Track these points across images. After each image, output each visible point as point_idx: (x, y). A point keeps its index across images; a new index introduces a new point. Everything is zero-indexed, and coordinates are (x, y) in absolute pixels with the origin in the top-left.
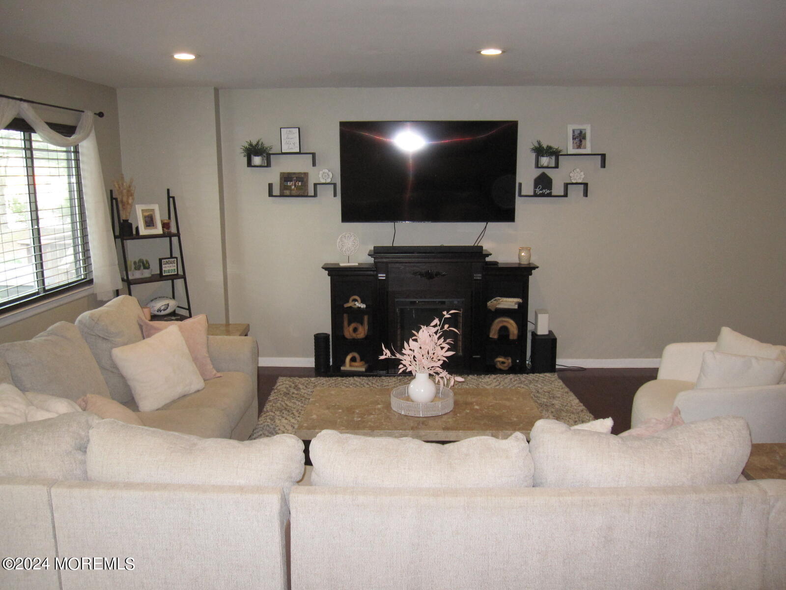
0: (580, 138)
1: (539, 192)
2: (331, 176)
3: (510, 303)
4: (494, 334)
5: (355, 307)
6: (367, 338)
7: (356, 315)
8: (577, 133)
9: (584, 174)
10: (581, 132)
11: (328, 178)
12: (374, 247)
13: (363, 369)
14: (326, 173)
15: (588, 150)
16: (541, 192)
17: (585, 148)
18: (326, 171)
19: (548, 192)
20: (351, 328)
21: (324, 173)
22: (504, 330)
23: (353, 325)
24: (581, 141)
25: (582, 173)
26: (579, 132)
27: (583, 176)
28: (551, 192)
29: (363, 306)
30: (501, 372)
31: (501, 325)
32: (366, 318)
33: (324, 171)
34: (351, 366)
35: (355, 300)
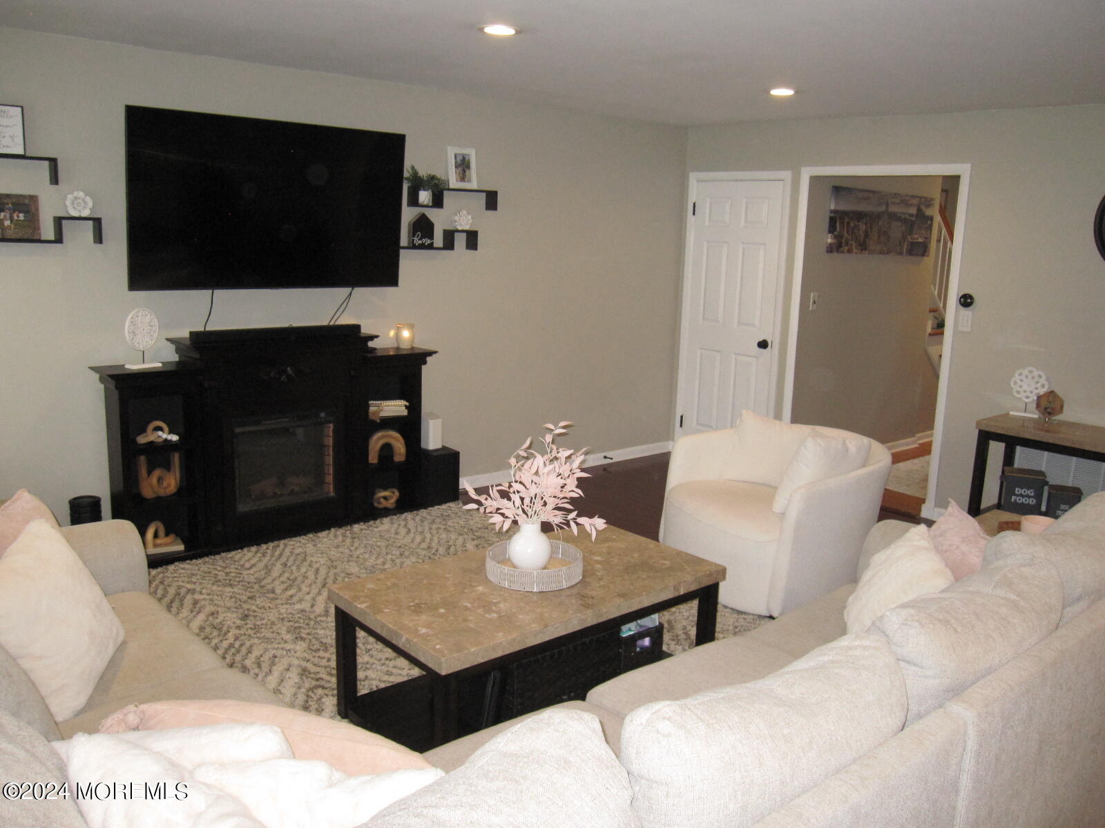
0: (463, 165)
1: (417, 242)
2: (90, 204)
3: (395, 408)
4: (373, 458)
5: (160, 440)
6: (180, 490)
7: (159, 454)
8: (459, 159)
9: (472, 218)
10: (464, 158)
11: (85, 208)
12: (191, 333)
13: (181, 547)
14: (79, 198)
15: (474, 185)
16: (420, 242)
17: (469, 181)
18: (81, 194)
19: (429, 242)
20: (154, 480)
21: (76, 198)
22: (387, 449)
23: (157, 473)
24: (464, 171)
25: (470, 217)
26: (462, 158)
27: (470, 222)
28: (433, 243)
29: (175, 438)
30: (386, 513)
31: (381, 442)
32: (176, 458)
33: (76, 194)
34: (155, 546)
35: (160, 429)
